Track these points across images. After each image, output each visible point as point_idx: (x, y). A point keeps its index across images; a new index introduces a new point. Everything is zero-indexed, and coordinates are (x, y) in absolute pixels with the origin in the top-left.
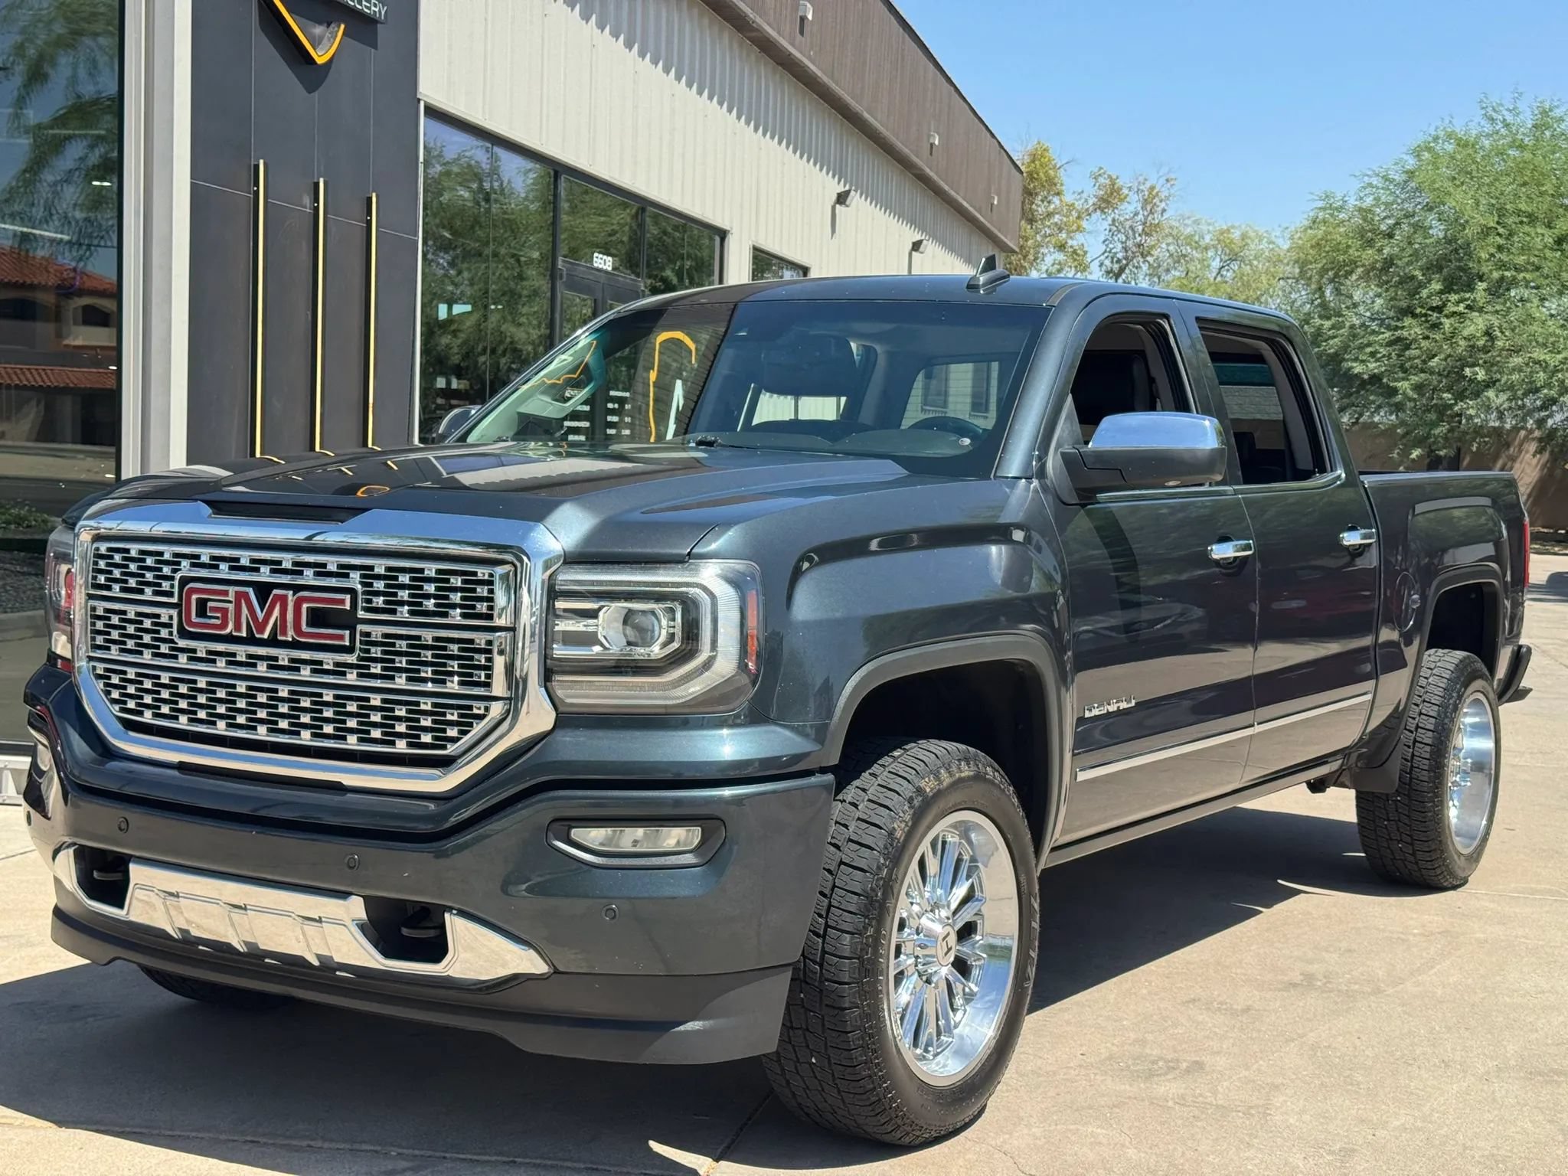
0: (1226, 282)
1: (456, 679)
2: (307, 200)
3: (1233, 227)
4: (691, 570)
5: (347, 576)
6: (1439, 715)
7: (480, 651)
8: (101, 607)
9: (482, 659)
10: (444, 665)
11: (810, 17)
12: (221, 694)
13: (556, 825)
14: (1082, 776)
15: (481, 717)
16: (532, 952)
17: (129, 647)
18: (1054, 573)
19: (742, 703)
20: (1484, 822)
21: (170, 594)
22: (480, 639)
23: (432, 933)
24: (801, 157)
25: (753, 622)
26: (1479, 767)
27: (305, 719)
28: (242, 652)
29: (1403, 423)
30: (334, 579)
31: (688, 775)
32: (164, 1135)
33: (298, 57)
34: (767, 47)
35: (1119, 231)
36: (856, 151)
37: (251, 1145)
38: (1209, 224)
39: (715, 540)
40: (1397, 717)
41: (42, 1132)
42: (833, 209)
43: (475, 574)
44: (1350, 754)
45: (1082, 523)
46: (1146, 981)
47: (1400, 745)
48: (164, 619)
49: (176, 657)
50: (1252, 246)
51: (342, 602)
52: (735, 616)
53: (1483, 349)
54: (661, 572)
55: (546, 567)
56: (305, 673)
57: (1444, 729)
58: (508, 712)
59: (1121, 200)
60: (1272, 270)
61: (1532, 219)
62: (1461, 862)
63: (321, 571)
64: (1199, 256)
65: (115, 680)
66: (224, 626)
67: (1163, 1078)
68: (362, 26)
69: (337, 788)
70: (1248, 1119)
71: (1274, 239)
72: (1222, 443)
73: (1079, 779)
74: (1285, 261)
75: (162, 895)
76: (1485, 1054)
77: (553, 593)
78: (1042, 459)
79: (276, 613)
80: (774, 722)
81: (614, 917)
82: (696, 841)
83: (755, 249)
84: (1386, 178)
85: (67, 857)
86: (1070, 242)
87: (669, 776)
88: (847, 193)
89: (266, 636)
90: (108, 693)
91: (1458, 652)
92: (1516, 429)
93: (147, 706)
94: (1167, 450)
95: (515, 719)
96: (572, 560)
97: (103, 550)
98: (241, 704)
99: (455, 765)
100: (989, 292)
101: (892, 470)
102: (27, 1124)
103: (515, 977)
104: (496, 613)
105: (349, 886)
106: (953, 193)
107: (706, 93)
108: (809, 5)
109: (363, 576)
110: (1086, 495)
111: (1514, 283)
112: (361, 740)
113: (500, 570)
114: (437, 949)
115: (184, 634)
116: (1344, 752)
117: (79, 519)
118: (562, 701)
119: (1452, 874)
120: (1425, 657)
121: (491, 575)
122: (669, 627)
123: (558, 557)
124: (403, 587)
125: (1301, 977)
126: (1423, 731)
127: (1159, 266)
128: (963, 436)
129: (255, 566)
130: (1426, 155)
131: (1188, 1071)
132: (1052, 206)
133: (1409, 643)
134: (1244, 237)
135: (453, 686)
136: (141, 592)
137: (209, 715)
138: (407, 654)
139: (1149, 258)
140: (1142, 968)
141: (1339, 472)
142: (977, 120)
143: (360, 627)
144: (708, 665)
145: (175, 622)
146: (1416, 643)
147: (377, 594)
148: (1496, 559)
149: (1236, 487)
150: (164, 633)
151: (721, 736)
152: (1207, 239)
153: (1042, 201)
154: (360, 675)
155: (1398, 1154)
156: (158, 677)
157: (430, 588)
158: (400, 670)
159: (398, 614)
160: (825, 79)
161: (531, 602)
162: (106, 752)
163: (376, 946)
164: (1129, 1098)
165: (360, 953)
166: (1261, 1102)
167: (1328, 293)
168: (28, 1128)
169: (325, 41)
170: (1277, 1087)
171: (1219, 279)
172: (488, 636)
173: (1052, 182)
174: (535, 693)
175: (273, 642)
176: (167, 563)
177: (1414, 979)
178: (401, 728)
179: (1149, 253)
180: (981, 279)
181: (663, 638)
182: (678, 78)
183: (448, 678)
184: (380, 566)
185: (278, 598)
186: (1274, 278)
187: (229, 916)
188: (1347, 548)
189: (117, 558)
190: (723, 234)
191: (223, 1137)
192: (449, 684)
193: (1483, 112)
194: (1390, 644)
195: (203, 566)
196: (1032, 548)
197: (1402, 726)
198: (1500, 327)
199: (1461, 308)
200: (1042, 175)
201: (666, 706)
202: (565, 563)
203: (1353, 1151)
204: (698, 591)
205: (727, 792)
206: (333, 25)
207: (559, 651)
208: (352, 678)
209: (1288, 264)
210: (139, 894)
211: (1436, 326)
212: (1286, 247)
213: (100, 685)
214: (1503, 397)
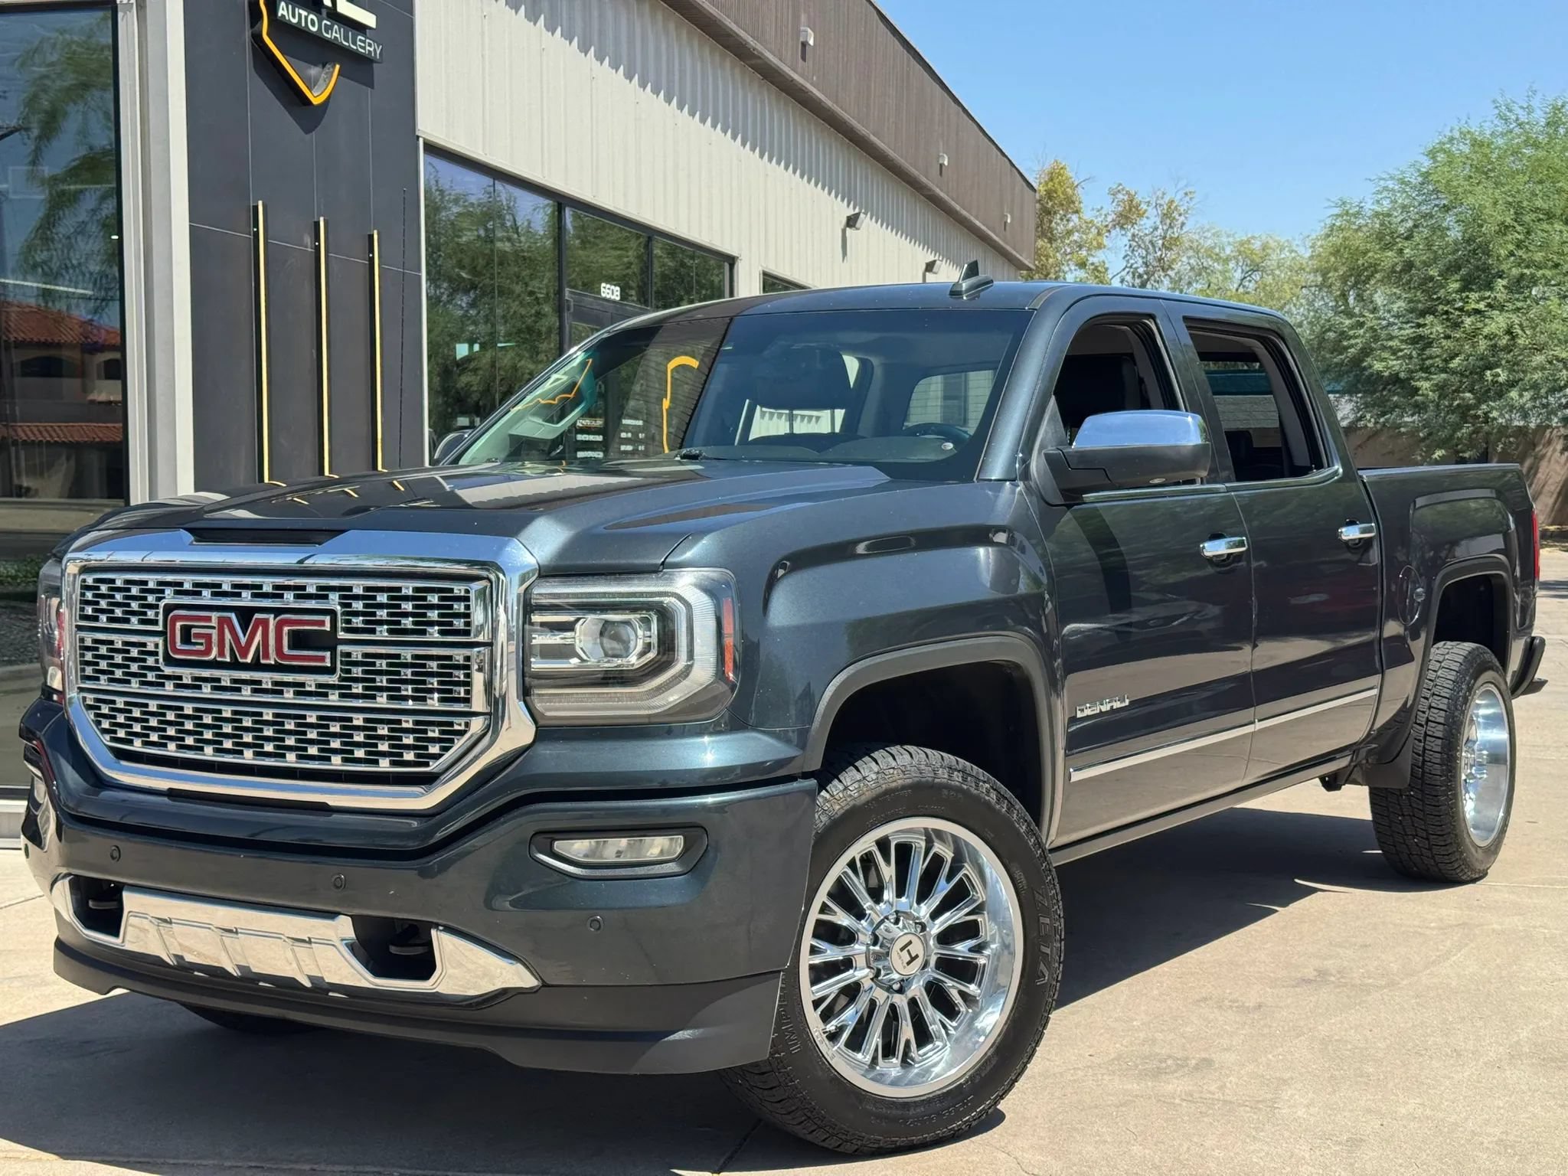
0: (1248, 293)
1: (436, 696)
2: (308, 240)
3: (1253, 237)
4: (666, 579)
5: (326, 597)
6: (1448, 708)
7: (458, 667)
8: (89, 638)
9: (460, 675)
10: (424, 682)
11: (811, 42)
12: (208, 719)
13: (539, 838)
14: (1076, 777)
15: (462, 733)
16: (520, 966)
17: (117, 676)
18: (1040, 575)
19: (721, 710)
20: (1501, 814)
21: (155, 622)
22: (459, 655)
23: (419, 950)
24: (809, 181)
25: (728, 628)
26: (1495, 759)
27: (290, 741)
28: (226, 677)
29: (1426, 424)
30: (314, 601)
31: (673, 784)
32: (168, 1164)
33: (294, 98)
34: (770, 75)
35: (1139, 246)
36: (864, 172)
37: (254, 1170)
38: (1228, 236)
39: (690, 548)
40: (1405, 713)
41: (48, 1165)
42: (844, 232)
43: (451, 590)
44: (1359, 749)
45: (1068, 523)
46: (1158, 982)
47: (1411, 739)
48: (151, 647)
49: (163, 685)
50: (1274, 257)
51: (322, 623)
52: (712, 624)
53: (1504, 349)
54: (636, 582)
55: (523, 581)
56: (289, 696)
57: (1454, 722)
58: (488, 727)
59: (1141, 216)
60: (1295, 278)
61: (1550, 216)
62: (1479, 855)
63: (301, 593)
64: (1220, 268)
65: (105, 709)
66: (208, 651)
67: (1170, 1076)
68: (357, 66)
69: (323, 808)
70: (1255, 1113)
71: (1295, 248)
72: (1206, 439)
73: (1073, 779)
74: (1308, 270)
75: (156, 922)
76: (1497, 1042)
77: (529, 607)
78: (1026, 462)
79: (258, 637)
80: (754, 728)
81: (599, 929)
82: (679, 850)
83: (765, 274)
84: (1402, 182)
85: (63, 887)
86: (1091, 260)
87: (655, 785)
88: (857, 216)
89: (249, 660)
90: (98, 723)
91: (1466, 644)
92: (1541, 428)
93: (137, 735)
94: (1150, 448)
95: (496, 734)
96: (547, 573)
97: (90, 581)
98: (227, 729)
99: (438, 781)
100: (972, 298)
101: (875, 477)
102: (34, 1157)
103: (504, 991)
104: (473, 629)
105: (336, 906)
106: (964, 213)
107: (709, 121)
108: (809, 31)
109: (342, 597)
110: (1072, 496)
111: (1534, 281)
112: (345, 760)
113: (477, 586)
114: (425, 967)
115: (169, 661)
116: (1352, 749)
117: (65, 552)
118: (543, 714)
119: (1468, 866)
120: (1432, 650)
121: (467, 591)
122: (644, 636)
123: (533, 571)
124: (381, 606)
125: (1315, 973)
126: (1434, 725)
127: (1180, 279)
128: (948, 441)
129: (236, 591)
130: (1441, 157)
131: (1197, 1068)
132: (1071, 224)
133: (1415, 636)
134: (1265, 247)
135: (434, 703)
136: (127, 621)
137: (197, 741)
138: (387, 673)
139: (1169, 272)
140: (1154, 969)
141: (1336, 467)
142: (986, 140)
143: (340, 648)
144: (686, 672)
145: (161, 650)
146: (1423, 635)
147: (356, 614)
148: (1505, 552)
149: (1228, 485)
150: (150, 661)
151: (703, 743)
152: (1228, 251)
153: (1062, 219)
154: (342, 696)
155: (1405, 1143)
156: (146, 705)
157: (408, 607)
158: (381, 689)
159: (378, 633)
160: (829, 103)
161: (507, 617)
162: (98, 781)
163: (366, 967)
164: (1137, 1096)
165: (349, 972)
166: (1269, 1096)
167: (1351, 300)
168: (34, 1161)
169: (321, 81)
170: (1285, 1081)
171: (1241, 290)
172: (466, 652)
173: (1071, 201)
174: (515, 708)
175: (256, 666)
176: (151, 591)
177: (1428, 971)
178: (384, 747)
179: (1170, 267)
180: (964, 285)
181: (640, 648)
182: (681, 107)
183: (428, 695)
184: (358, 586)
185: (260, 622)
186: (1297, 286)
187: (222, 940)
188: (1346, 543)
189: (104, 589)
190: (732, 261)
191: (227, 1164)
192: (429, 701)
193: (1497, 111)
194: (1396, 638)
195: (187, 593)
196: (1015, 549)
197: (1413, 718)
198: (1521, 325)
199: (1482, 306)
200: (1060, 193)
201: (649, 716)
202: (540, 576)
203: (1362, 1140)
204: (673, 600)
205: (710, 799)
206: (328, 66)
207: (537, 665)
208: (334, 698)
209: (1310, 273)
210: (132, 920)
211: (1457, 325)
212: (1308, 255)
213: (91, 715)
214: (1527, 395)
